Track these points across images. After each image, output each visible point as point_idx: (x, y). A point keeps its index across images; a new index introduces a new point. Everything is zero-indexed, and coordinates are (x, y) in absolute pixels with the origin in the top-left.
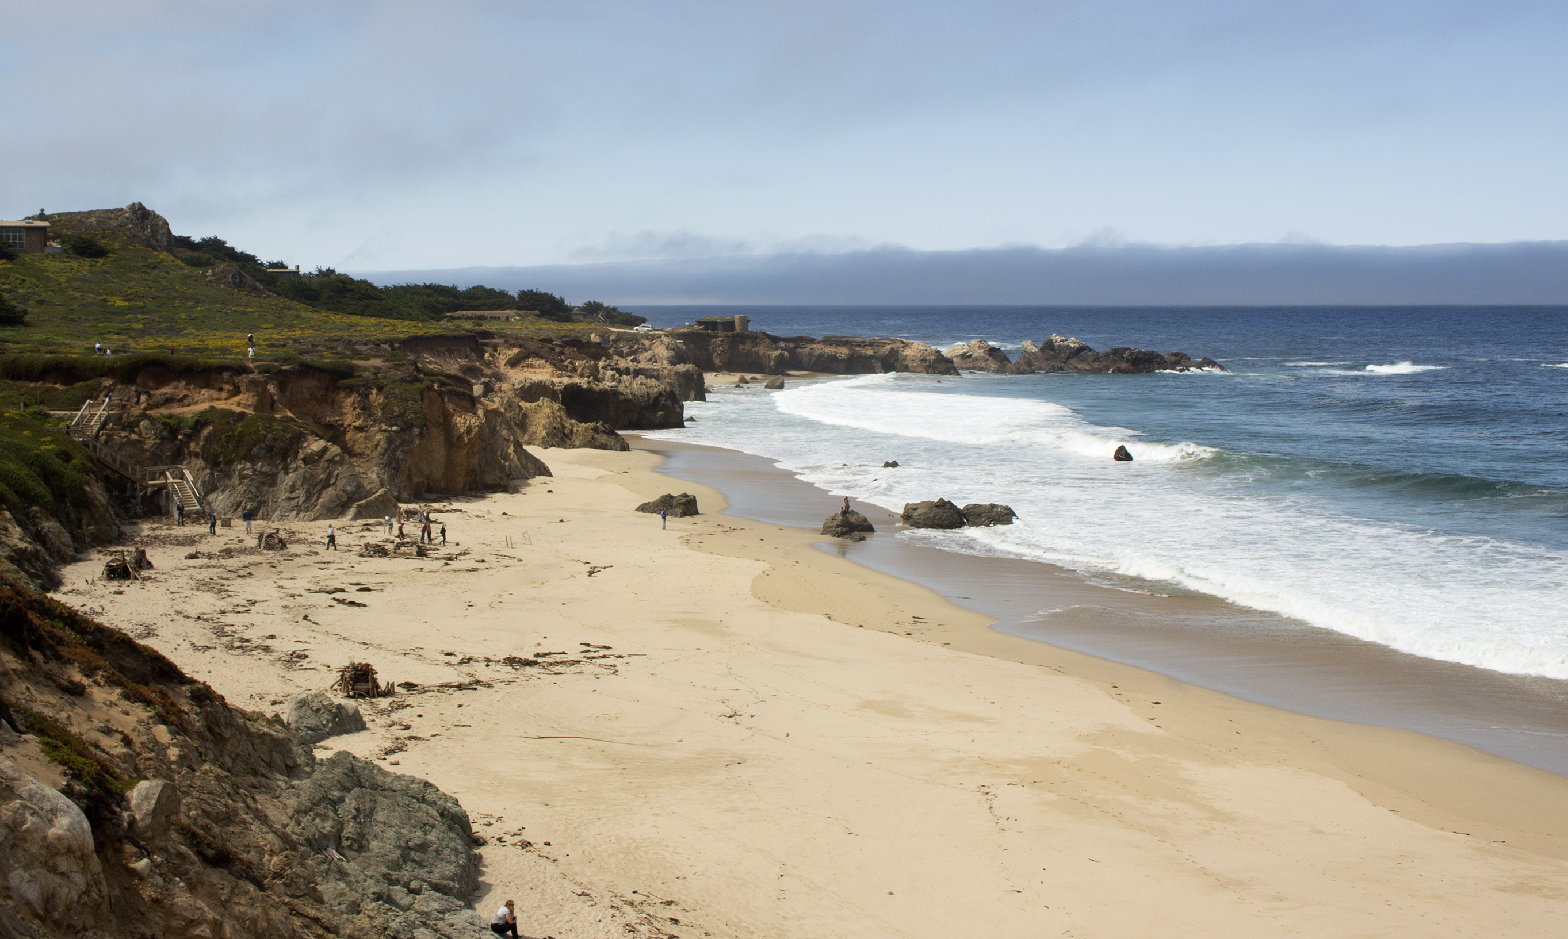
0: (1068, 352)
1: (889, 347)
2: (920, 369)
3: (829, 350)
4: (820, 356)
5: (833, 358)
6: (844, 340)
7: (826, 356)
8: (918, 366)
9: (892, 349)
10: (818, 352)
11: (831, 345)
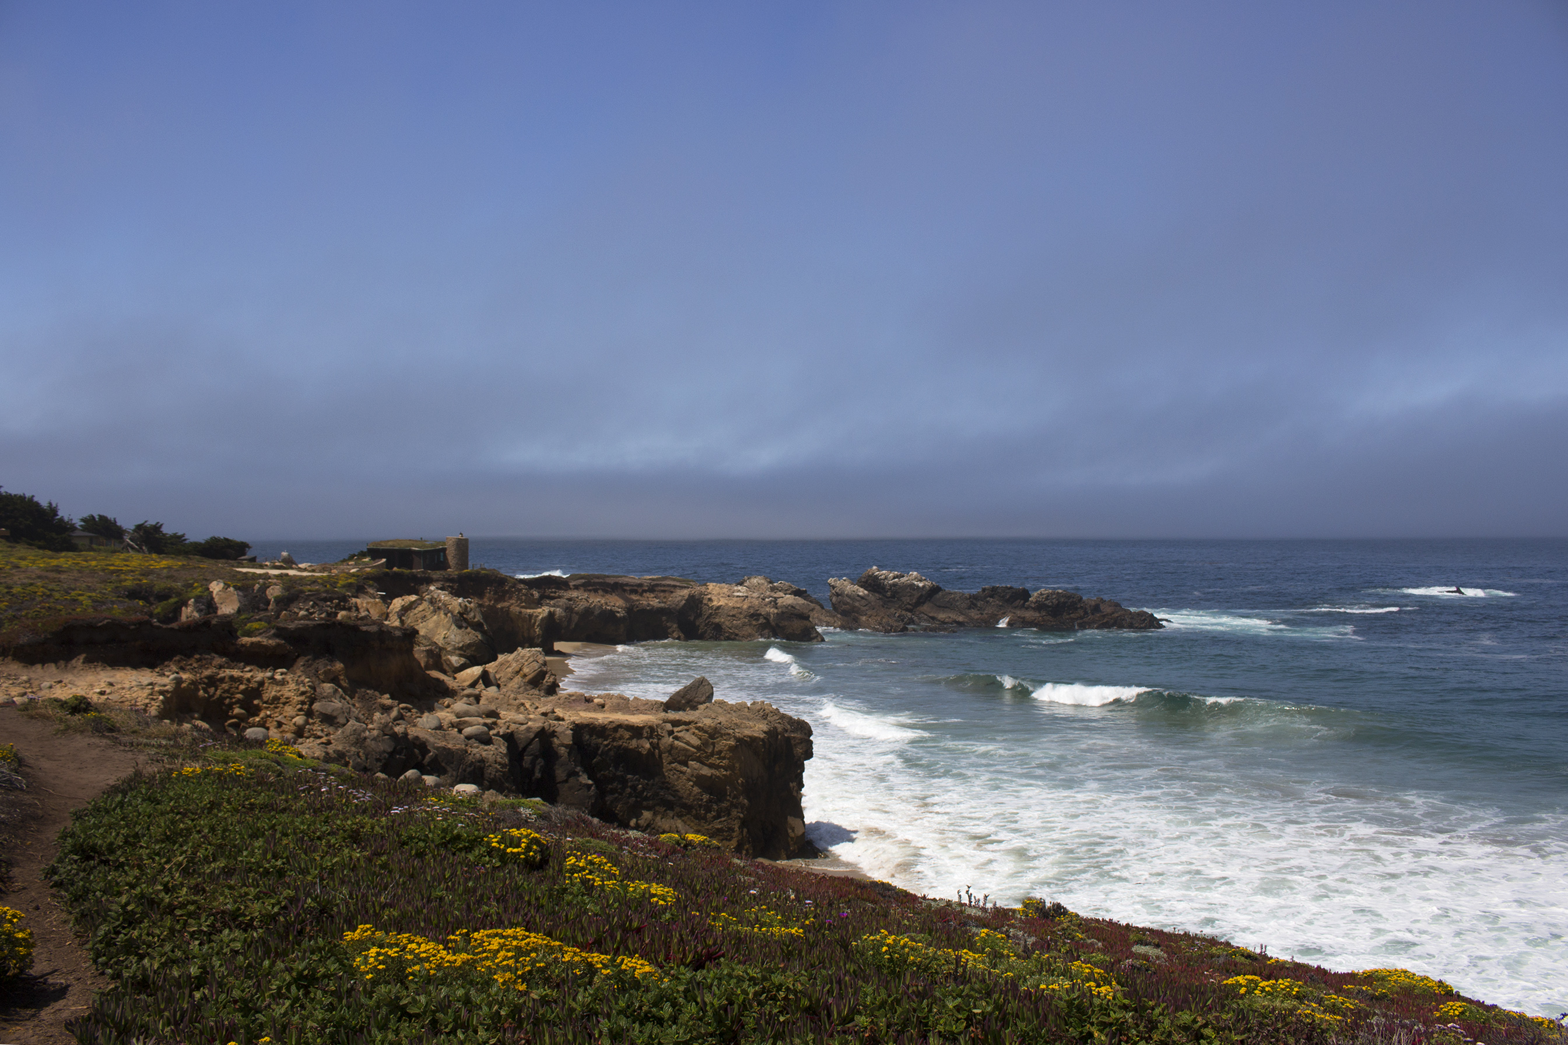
0: (917, 595)
1: (685, 592)
2: (748, 630)
3: (597, 600)
4: (588, 611)
5: (609, 616)
6: (611, 581)
7: (597, 612)
8: (744, 625)
9: (691, 597)
10: (582, 605)
11: (596, 591)
